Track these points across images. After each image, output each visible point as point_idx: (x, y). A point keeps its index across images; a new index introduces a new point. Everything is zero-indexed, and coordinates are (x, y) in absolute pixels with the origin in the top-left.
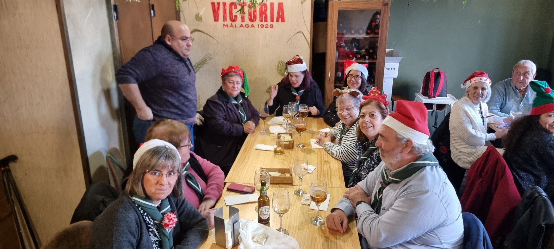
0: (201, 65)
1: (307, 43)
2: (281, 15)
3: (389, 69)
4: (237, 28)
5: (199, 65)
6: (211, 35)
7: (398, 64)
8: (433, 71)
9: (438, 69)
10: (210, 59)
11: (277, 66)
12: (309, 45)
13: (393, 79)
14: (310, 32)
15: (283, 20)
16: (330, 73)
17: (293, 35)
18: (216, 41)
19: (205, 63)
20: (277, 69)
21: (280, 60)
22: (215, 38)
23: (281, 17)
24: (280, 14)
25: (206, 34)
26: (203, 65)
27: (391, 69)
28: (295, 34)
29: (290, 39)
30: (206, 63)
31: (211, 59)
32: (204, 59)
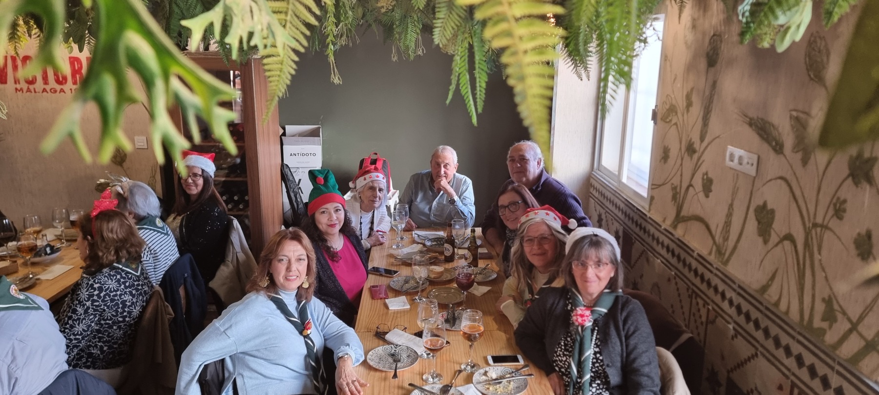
7: (320, 148)
8: (369, 158)
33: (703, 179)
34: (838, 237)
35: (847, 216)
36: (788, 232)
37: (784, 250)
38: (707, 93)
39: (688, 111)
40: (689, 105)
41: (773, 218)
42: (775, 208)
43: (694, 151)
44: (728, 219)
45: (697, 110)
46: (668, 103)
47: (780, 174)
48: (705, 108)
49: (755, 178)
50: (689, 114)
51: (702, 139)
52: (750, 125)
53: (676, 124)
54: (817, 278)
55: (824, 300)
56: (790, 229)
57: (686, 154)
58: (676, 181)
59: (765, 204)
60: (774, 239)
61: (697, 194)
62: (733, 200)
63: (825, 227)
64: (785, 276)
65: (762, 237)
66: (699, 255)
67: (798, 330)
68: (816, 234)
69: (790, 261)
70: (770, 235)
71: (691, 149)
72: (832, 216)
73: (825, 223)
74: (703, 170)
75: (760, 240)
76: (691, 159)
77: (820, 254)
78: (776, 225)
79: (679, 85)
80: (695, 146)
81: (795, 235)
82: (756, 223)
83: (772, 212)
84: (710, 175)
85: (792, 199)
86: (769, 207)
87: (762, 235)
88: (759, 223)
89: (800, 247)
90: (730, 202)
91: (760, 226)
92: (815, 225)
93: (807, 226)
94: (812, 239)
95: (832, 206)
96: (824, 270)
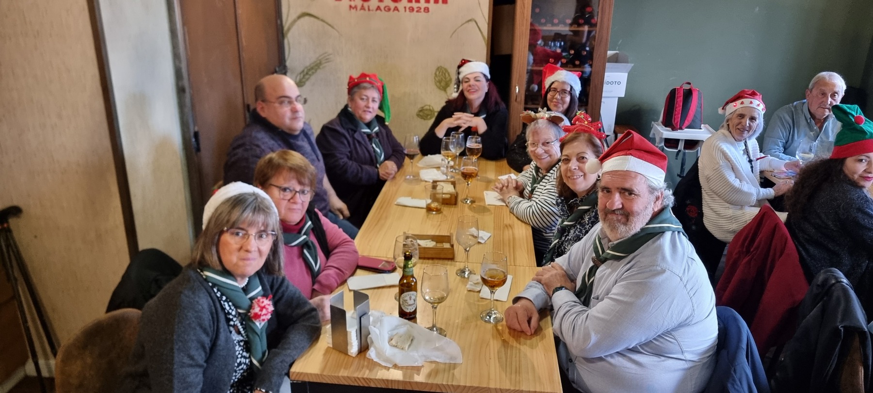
0: (313, 71)
1: (482, 38)
3: (612, 83)
4: (371, 12)
5: (309, 70)
6: (330, 21)
7: (627, 74)
8: (681, 87)
9: (689, 84)
10: (328, 60)
11: (434, 75)
12: (485, 41)
13: (617, 99)
14: (487, 21)
16: (517, 87)
17: (460, 25)
18: (338, 32)
19: (319, 68)
20: (434, 80)
21: (439, 65)
22: (335, 27)
25: (323, 21)
26: (316, 70)
27: (614, 83)
28: (464, 24)
29: (455, 31)
30: (321, 67)
31: (329, 62)
32: (318, 62)
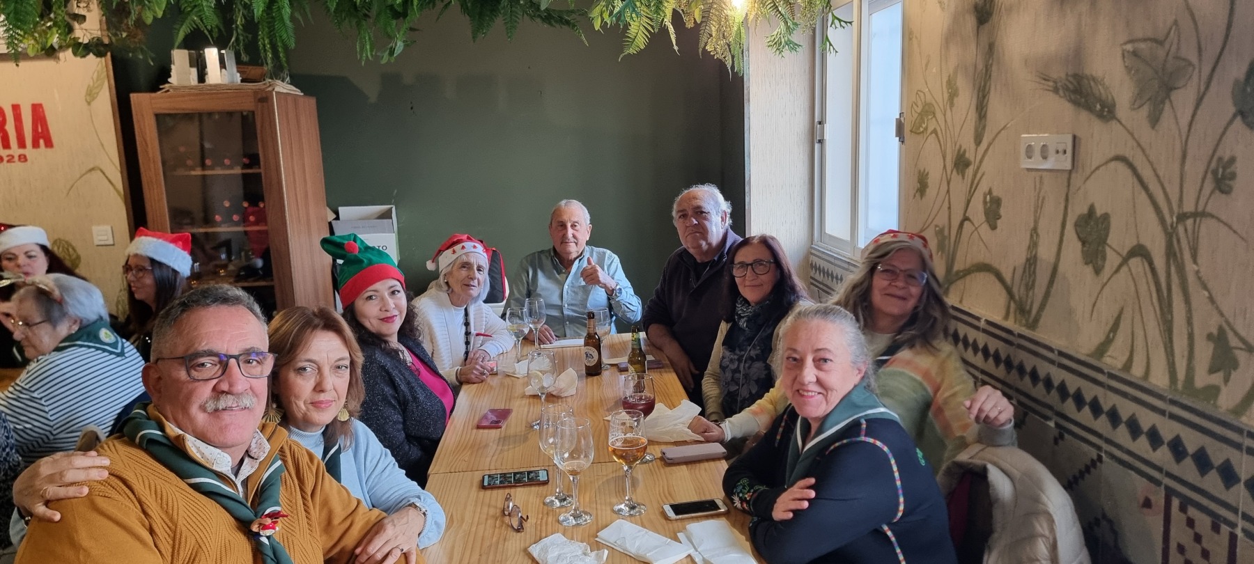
1: (116, 193)
2: (42, 133)
12: (121, 198)
14: (119, 168)
15: (49, 144)
17: (78, 176)
21: (56, 237)
23: (42, 136)
24: (40, 130)
28: (84, 175)
29: (72, 187)
33: (985, 202)
34: (1225, 224)
35: (1238, 185)
36: (1135, 243)
37: (1132, 274)
38: (981, 66)
39: (952, 105)
40: (953, 95)
41: (1107, 230)
42: (1109, 212)
43: (967, 164)
44: (1031, 252)
45: (966, 99)
46: (919, 103)
47: (1112, 154)
48: (979, 92)
49: (1070, 172)
50: (954, 109)
51: (978, 140)
52: (1056, 91)
53: (935, 131)
54: (1194, 304)
55: (1210, 337)
56: (1138, 237)
57: (955, 172)
58: (942, 220)
59: (1092, 209)
60: (1112, 260)
61: (976, 229)
62: (1036, 222)
63: (1198, 215)
64: (1138, 317)
65: (1091, 266)
66: (989, 323)
67: (1170, 397)
68: (1186, 230)
69: (1143, 288)
70: (1104, 258)
71: (961, 163)
72: (1212, 193)
73: (1200, 209)
74: (983, 187)
75: (1089, 270)
76: (963, 178)
77: (1195, 262)
78: (1113, 239)
79: (934, 70)
80: (967, 155)
81: (1147, 243)
82: (1079, 245)
83: (1106, 217)
84: (995, 194)
85: (1138, 187)
86: (1099, 212)
87: (1091, 262)
88: (1084, 243)
89: (1159, 262)
90: (1032, 225)
91: (1085, 249)
92: (1182, 217)
93: (1169, 221)
94: (1178, 241)
95: (1209, 175)
96: (1205, 287)
